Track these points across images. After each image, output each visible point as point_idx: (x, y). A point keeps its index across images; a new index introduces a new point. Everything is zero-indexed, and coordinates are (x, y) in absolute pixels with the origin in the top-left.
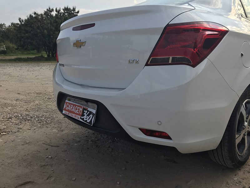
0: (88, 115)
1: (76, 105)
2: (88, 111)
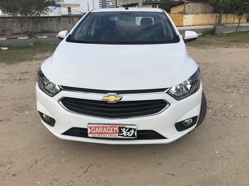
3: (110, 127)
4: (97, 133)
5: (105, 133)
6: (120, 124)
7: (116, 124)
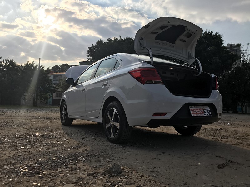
0: (207, 112)
1: (198, 109)
2: (206, 110)
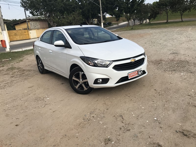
3: (135, 72)
4: (132, 76)
5: (134, 75)
6: (138, 70)
7: (136, 70)
